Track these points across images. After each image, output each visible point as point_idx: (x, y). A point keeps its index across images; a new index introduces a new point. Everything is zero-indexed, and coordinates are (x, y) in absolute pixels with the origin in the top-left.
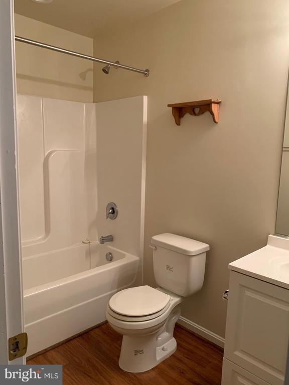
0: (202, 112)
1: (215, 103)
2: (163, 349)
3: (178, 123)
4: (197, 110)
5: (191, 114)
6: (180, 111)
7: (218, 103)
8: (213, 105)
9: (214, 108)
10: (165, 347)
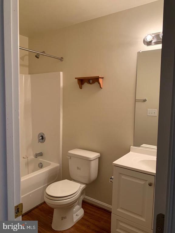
0: (93, 82)
1: (101, 78)
2: (77, 215)
3: (81, 88)
4: (91, 81)
5: (88, 83)
6: (82, 81)
7: (102, 78)
8: (100, 79)
9: (100, 80)
10: (78, 214)
